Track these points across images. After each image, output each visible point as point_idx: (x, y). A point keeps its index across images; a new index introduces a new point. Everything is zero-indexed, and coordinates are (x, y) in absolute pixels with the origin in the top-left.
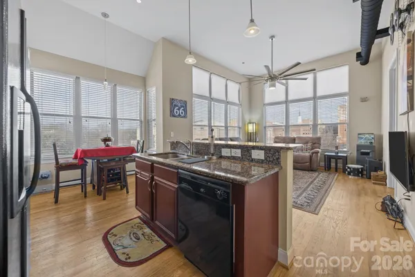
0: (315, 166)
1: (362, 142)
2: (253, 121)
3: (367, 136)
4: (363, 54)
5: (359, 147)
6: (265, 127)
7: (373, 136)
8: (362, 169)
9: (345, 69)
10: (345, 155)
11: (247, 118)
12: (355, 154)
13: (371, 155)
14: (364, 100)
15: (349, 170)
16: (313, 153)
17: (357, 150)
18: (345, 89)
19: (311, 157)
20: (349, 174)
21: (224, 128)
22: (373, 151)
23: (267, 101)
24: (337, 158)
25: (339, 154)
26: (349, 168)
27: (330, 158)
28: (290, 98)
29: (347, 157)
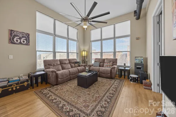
0: (113, 76)
1: (137, 61)
2: (85, 50)
3: (139, 58)
4: (137, 12)
5: (136, 64)
6: (91, 53)
7: (142, 58)
8: (138, 78)
9: (129, 22)
10: (129, 69)
11: (82, 48)
12: (134, 68)
13: (142, 69)
14: (138, 39)
15: (131, 78)
16: (112, 68)
17: (135, 66)
18: (129, 33)
19: (111, 70)
20: (131, 80)
21: (66, 53)
22: (143, 67)
23: (92, 39)
24: (125, 71)
25: (126, 69)
26: (131, 77)
27: (121, 70)
28: (103, 38)
29: (130, 70)
